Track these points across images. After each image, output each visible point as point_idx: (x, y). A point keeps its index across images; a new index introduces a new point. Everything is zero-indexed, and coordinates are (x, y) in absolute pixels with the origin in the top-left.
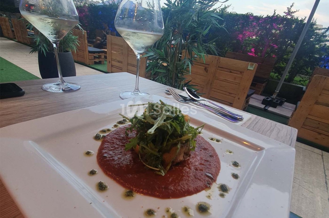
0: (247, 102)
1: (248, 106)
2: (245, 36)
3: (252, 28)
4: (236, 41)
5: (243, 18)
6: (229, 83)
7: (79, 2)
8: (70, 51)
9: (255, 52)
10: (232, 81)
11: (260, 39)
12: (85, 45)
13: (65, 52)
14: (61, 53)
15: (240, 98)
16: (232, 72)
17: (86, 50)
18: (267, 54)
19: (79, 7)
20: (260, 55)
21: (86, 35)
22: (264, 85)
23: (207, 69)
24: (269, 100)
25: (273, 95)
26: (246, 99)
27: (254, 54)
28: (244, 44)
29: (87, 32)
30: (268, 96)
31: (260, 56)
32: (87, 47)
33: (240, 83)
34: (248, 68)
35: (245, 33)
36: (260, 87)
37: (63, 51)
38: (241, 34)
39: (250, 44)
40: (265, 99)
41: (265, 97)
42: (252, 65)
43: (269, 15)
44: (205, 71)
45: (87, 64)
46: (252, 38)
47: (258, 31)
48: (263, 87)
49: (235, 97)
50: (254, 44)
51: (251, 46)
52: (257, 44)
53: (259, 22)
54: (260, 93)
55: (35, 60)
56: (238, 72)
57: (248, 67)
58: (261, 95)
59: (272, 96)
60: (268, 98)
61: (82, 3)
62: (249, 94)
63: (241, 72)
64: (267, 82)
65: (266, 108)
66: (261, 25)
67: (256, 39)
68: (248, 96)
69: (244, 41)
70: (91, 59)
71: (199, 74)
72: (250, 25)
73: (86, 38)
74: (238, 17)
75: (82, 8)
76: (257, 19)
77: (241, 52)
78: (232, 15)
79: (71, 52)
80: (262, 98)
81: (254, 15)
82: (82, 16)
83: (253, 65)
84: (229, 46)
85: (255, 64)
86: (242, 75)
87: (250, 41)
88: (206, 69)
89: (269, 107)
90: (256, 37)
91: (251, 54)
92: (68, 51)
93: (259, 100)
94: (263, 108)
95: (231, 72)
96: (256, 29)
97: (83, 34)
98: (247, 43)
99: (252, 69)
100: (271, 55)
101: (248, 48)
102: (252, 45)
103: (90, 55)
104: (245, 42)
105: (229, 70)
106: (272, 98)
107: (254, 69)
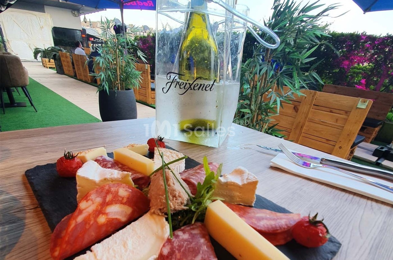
0: (352, 152)
1: (353, 157)
2: (352, 62)
3: (364, 51)
4: (338, 70)
5: (351, 38)
6: (328, 126)
7: (142, 32)
8: (132, 88)
9: (366, 84)
10: (333, 125)
11: (375, 66)
12: (147, 81)
13: (126, 89)
14: (122, 91)
15: (342, 147)
16: (334, 112)
17: (148, 88)
18: (384, 87)
19: (142, 37)
20: (372, 88)
21: (149, 69)
22: (377, 129)
23: (297, 107)
24: (384, 150)
25: (390, 143)
26: (351, 148)
27: (365, 87)
28: (350, 74)
29: (150, 66)
30: (383, 145)
31: (373, 90)
32: (149, 83)
33: (343, 127)
34: (357, 107)
35: (352, 59)
36: (371, 132)
37: (124, 89)
38: (347, 60)
39: (360, 73)
40: (379, 149)
41: (379, 146)
42: (364, 102)
43: (390, 34)
44: (294, 110)
45: (149, 103)
46: (363, 65)
47: (373, 55)
48: (374, 132)
49: (335, 146)
50: (365, 73)
51: (360, 76)
52: (370, 73)
53: (375, 43)
54: (370, 140)
55: (96, 99)
56: (341, 112)
57: (358, 105)
58: (371, 143)
59: (389, 145)
60: (382, 148)
61: (145, 32)
62: (356, 142)
63: (346, 112)
64: (381, 126)
65: (379, 162)
66: (377, 47)
67: (369, 66)
68: (354, 145)
69: (351, 69)
70: (153, 97)
71: (285, 114)
72: (361, 47)
73: (149, 73)
74: (344, 38)
75: (146, 38)
76: (372, 38)
77: (346, 84)
78: (336, 34)
79: (132, 90)
80: (374, 147)
81: (367, 34)
82: (145, 47)
83: (366, 102)
84: (328, 76)
85: (368, 101)
86: (349, 116)
87: (360, 69)
88: (296, 109)
89: (384, 160)
90: (369, 64)
91: (360, 87)
92: (129, 89)
93: (369, 151)
94: (375, 162)
95: (331, 112)
96: (369, 52)
97: (147, 68)
98: (354, 73)
99: (364, 107)
100: (390, 88)
101: (356, 78)
102: (362, 75)
103: (152, 93)
104: (351, 71)
105: (328, 110)
106: (388, 147)
107: (366, 107)
